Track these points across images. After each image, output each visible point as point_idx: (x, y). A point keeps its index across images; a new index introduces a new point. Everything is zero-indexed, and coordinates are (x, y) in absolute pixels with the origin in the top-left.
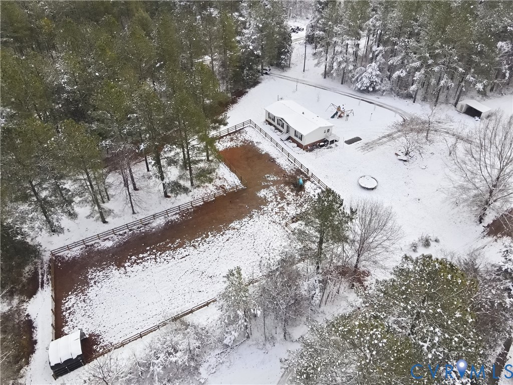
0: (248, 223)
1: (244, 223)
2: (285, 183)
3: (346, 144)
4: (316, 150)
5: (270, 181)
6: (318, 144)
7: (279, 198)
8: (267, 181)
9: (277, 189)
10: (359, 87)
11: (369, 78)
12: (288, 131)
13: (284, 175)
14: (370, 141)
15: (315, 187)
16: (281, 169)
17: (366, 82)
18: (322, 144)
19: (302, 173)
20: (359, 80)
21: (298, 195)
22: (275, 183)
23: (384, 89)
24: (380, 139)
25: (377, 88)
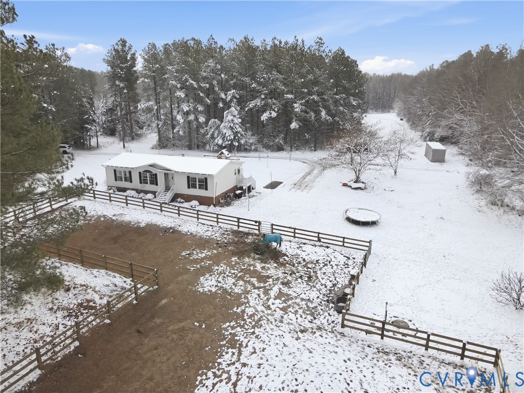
0: (244, 365)
1: (232, 369)
2: (234, 254)
3: (270, 190)
4: (237, 203)
5: (202, 259)
6: (232, 195)
7: (254, 280)
8: (196, 261)
9: (232, 267)
10: (220, 142)
11: (231, 128)
12: (167, 188)
13: (219, 245)
14: (296, 182)
15: (294, 245)
16: (201, 238)
17: (229, 133)
18: (237, 193)
19: (248, 234)
20: (216, 135)
21: (283, 265)
22: (216, 260)
23: (251, 141)
24: (304, 177)
25: (242, 142)
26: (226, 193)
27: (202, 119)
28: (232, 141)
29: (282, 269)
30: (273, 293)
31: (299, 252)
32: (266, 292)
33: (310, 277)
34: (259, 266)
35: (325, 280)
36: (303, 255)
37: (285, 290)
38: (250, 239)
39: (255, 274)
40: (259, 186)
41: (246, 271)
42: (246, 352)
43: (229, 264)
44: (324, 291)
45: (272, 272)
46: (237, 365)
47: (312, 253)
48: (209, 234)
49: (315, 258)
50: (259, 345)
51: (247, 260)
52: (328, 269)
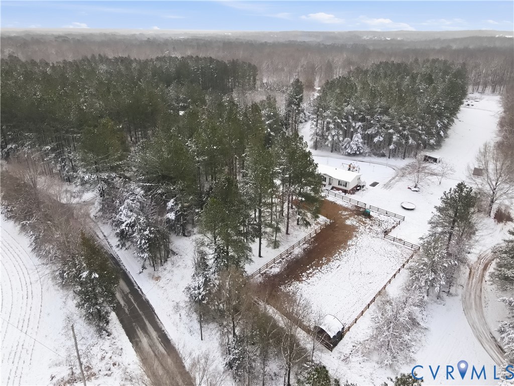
1: (356, 241)
2: (356, 214)
3: (372, 187)
4: (357, 193)
5: (346, 215)
6: (355, 189)
7: (362, 223)
8: (344, 215)
9: (355, 219)
10: (349, 152)
11: (357, 144)
12: (330, 184)
13: (351, 210)
14: (385, 183)
15: (377, 214)
16: (344, 207)
17: (355, 147)
18: (358, 188)
19: (361, 208)
20: (347, 147)
21: (372, 220)
22: (350, 215)
23: (366, 151)
24: (390, 181)
25: (361, 151)
26: (353, 188)
27: (341, 139)
28: (356, 151)
29: (371, 221)
30: (367, 228)
31: (378, 217)
32: (365, 227)
33: (379, 225)
34: (364, 219)
35: (384, 227)
36: (379, 218)
37: (371, 227)
38: (361, 210)
39: (362, 221)
40: (367, 186)
41: (360, 220)
42: (359, 238)
43: (354, 217)
44: (383, 229)
45: (367, 222)
47: (383, 217)
48: (347, 206)
49: (383, 219)
51: (360, 217)
52: (387, 224)
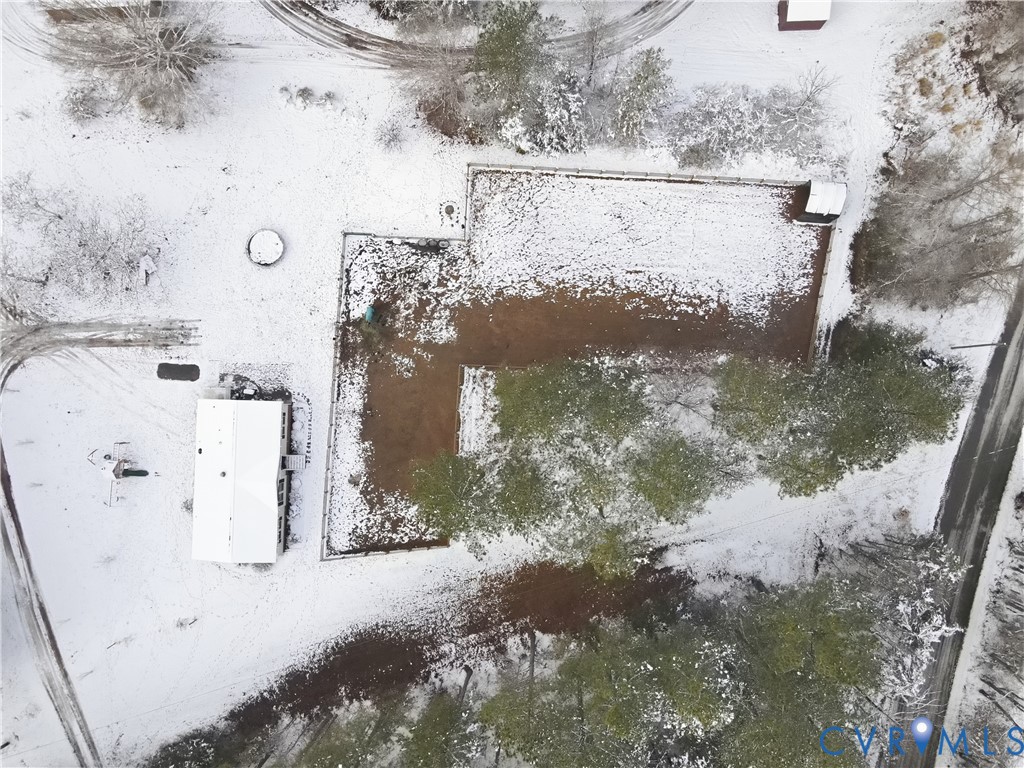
1: (518, 286)
42: (503, 285)
46: (514, 285)
50: (496, 280)
